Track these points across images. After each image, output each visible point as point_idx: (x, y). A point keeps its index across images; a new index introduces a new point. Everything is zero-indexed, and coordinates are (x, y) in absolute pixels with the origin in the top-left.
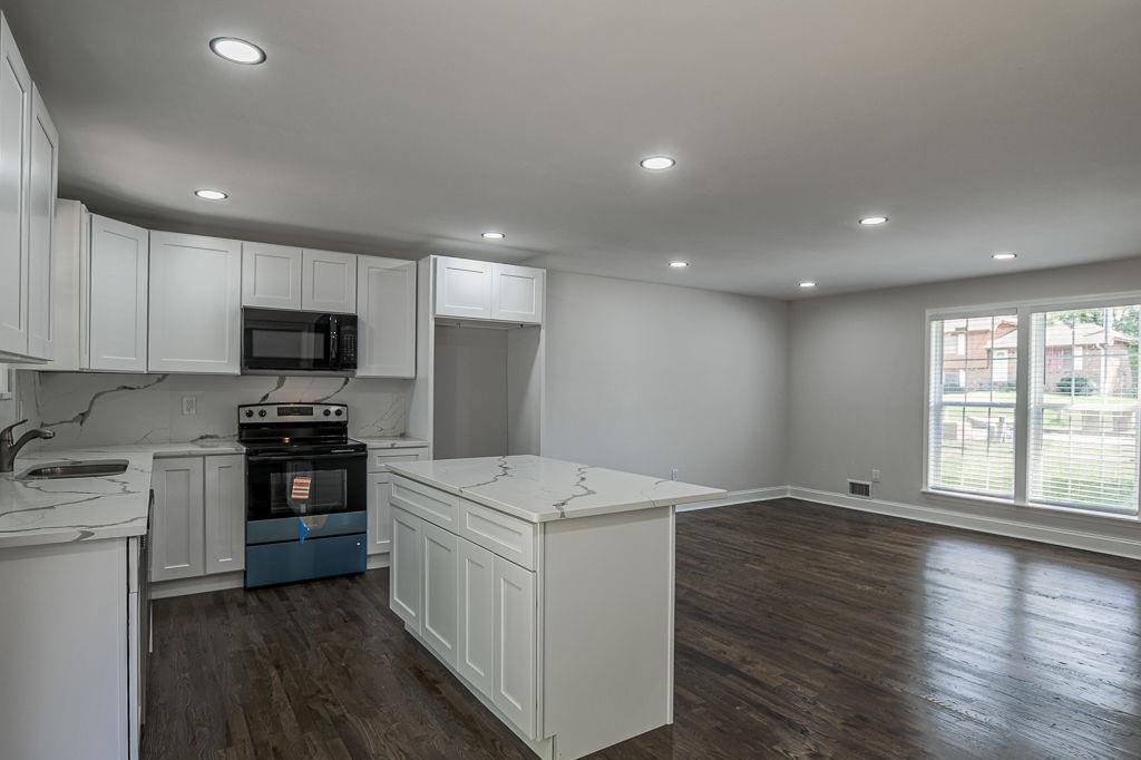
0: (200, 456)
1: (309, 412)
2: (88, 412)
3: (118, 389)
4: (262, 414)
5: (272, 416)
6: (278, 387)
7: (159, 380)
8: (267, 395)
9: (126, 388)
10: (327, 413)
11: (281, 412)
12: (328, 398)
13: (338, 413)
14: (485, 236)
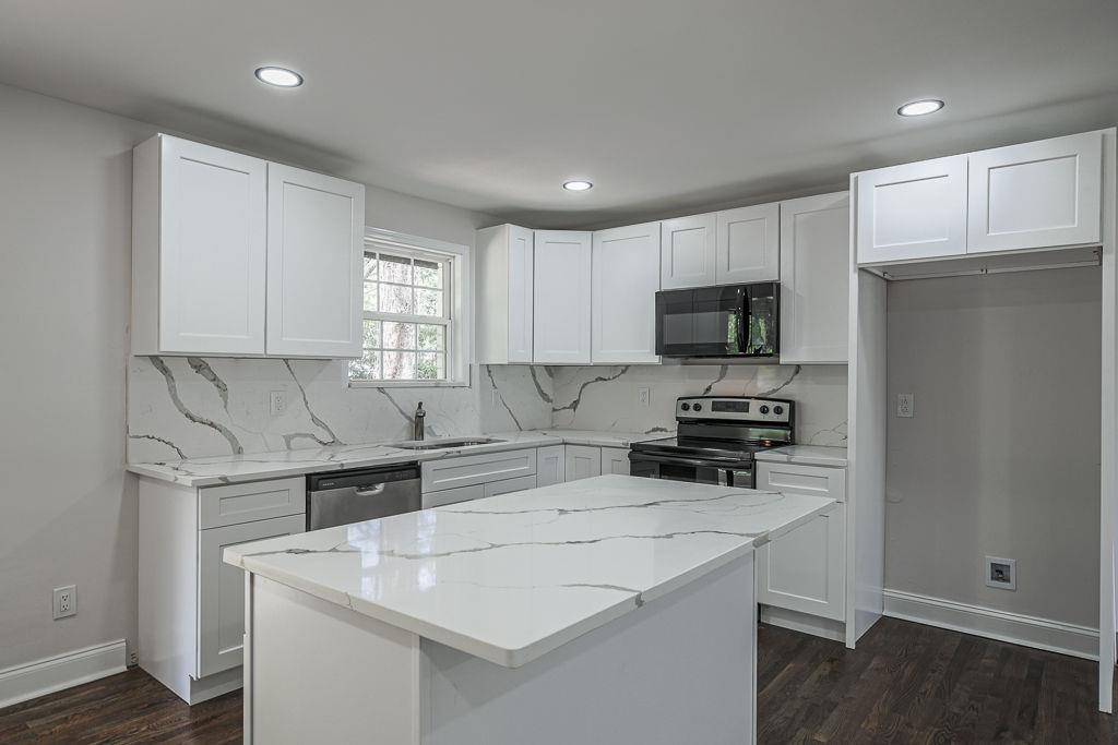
0: (598, 446)
1: (745, 407)
2: (578, 400)
3: (597, 380)
4: (697, 408)
5: (707, 412)
6: (721, 378)
7: (623, 372)
8: (710, 387)
9: (601, 379)
10: (764, 410)
11: (716, 407)
12: (774, 391)
13: (778, 411)
14: (905, 111)
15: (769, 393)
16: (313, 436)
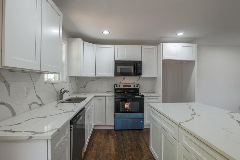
1: (130, 86)
2: (86, 85)
3: (91, 80)
4: (120, 86)
5: (122, 87)
6: (123, 80)
7: (99, 78)
8: (121, 82)
9: (93, 80)
10: (134, 86)
11: (124, 86)
12: (135, 82)
13: (137, 86)
14: (178, 34)
15: (134, 83)
16: (36, 103)
